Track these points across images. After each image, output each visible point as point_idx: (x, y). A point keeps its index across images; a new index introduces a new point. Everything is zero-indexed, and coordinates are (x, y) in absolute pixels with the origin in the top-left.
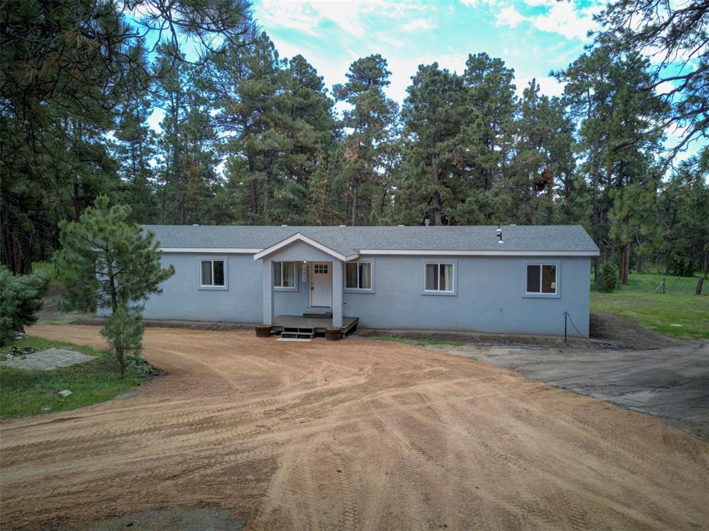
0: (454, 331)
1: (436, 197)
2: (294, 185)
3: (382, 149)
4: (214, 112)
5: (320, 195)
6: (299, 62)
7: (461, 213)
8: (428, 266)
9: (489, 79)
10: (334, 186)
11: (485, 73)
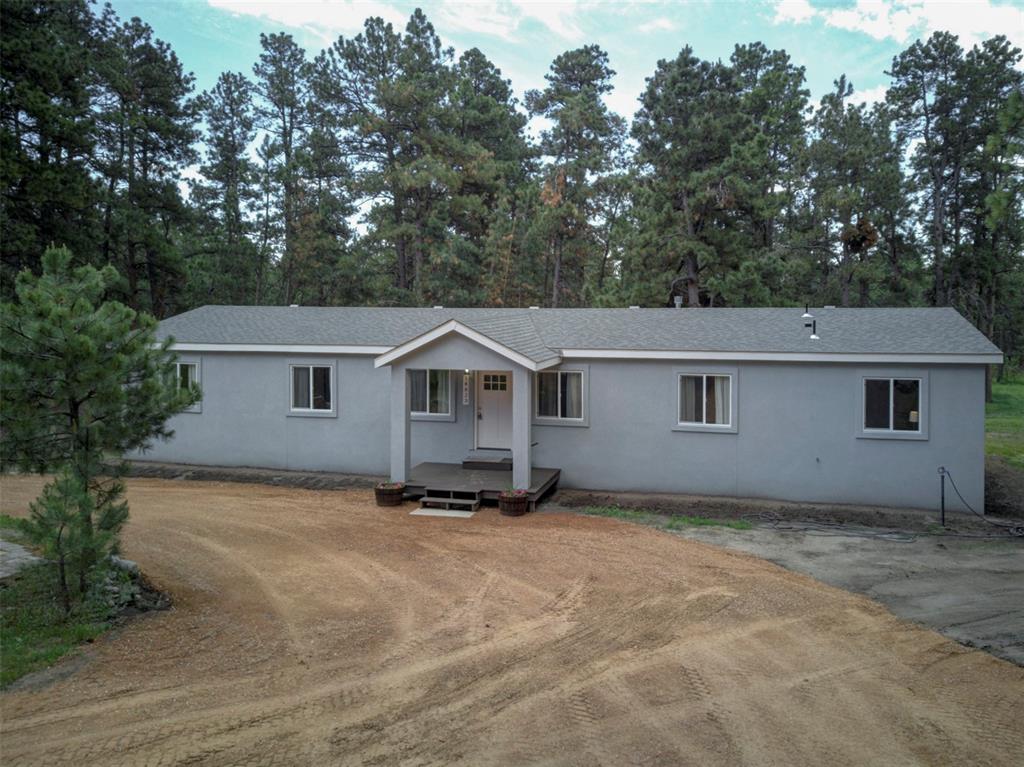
0: (732, 497)
1: (690, 261)
2: (461, 243)
3: (601, 187)
4: (343, 133)
5: (501, 259)
6: (476, 60)
7: (734, 286)
8: (685, 379)
9: (769, 79)
10: (524, 245)
11: (760, 73)
